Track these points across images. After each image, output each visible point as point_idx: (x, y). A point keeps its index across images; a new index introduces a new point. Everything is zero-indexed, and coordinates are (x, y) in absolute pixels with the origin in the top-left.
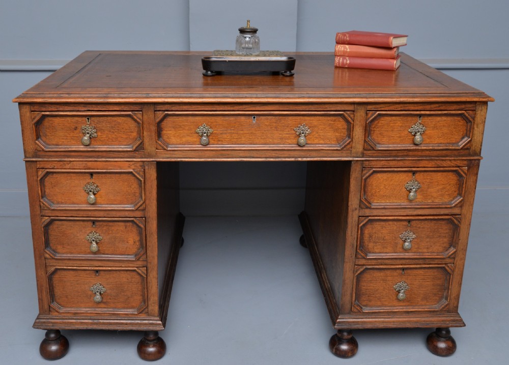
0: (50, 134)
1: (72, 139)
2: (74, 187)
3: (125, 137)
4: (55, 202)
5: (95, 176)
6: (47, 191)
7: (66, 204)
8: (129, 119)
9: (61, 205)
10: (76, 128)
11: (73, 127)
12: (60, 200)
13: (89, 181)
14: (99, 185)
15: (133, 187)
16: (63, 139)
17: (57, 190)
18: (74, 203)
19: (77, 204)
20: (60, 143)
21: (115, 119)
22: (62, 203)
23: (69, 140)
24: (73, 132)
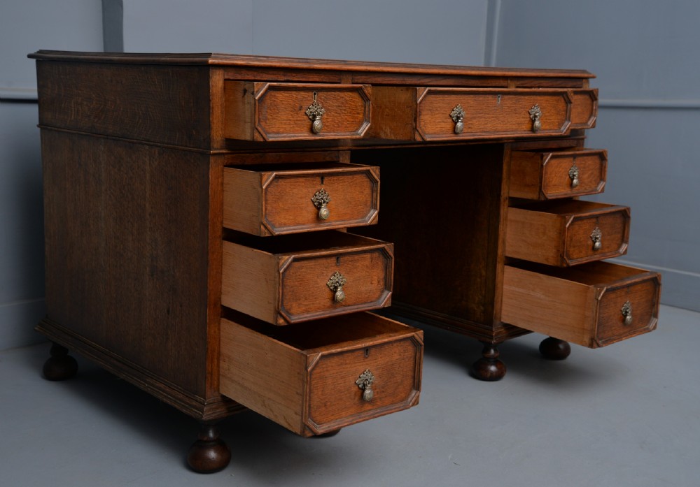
0: (269, 117)
1: (296, 124)
2: (301, 198)
3: (351, 120)
4: (277, 224)
5: (326, 179)
6: (269, 207)
7: (289, 226)
8: (355, 95)
9: (285, 228)
10: (301, 108)
11: (298, 106)
12: (283, 221)
13: (319, 188)
14: (330, 193)
15: (365, 193)
16: (285, 124)
17: (280, 204)
18: (298, 224)
19: (304, 224)
20: (281, 130)
21: (342, 94)
22: (285, 225)
23: (292, 126)
24: (297, 114)
